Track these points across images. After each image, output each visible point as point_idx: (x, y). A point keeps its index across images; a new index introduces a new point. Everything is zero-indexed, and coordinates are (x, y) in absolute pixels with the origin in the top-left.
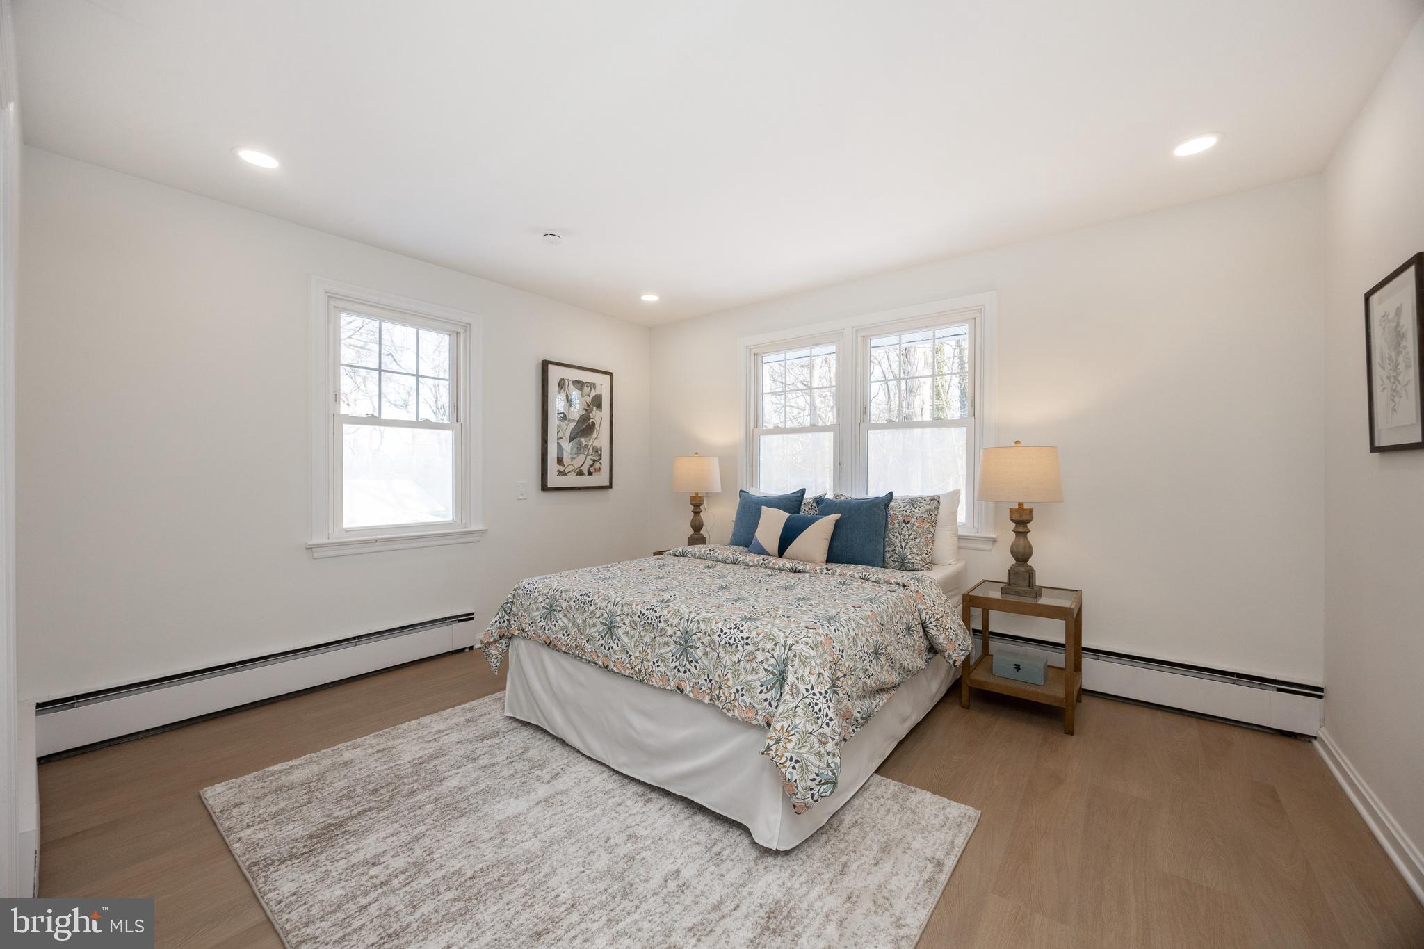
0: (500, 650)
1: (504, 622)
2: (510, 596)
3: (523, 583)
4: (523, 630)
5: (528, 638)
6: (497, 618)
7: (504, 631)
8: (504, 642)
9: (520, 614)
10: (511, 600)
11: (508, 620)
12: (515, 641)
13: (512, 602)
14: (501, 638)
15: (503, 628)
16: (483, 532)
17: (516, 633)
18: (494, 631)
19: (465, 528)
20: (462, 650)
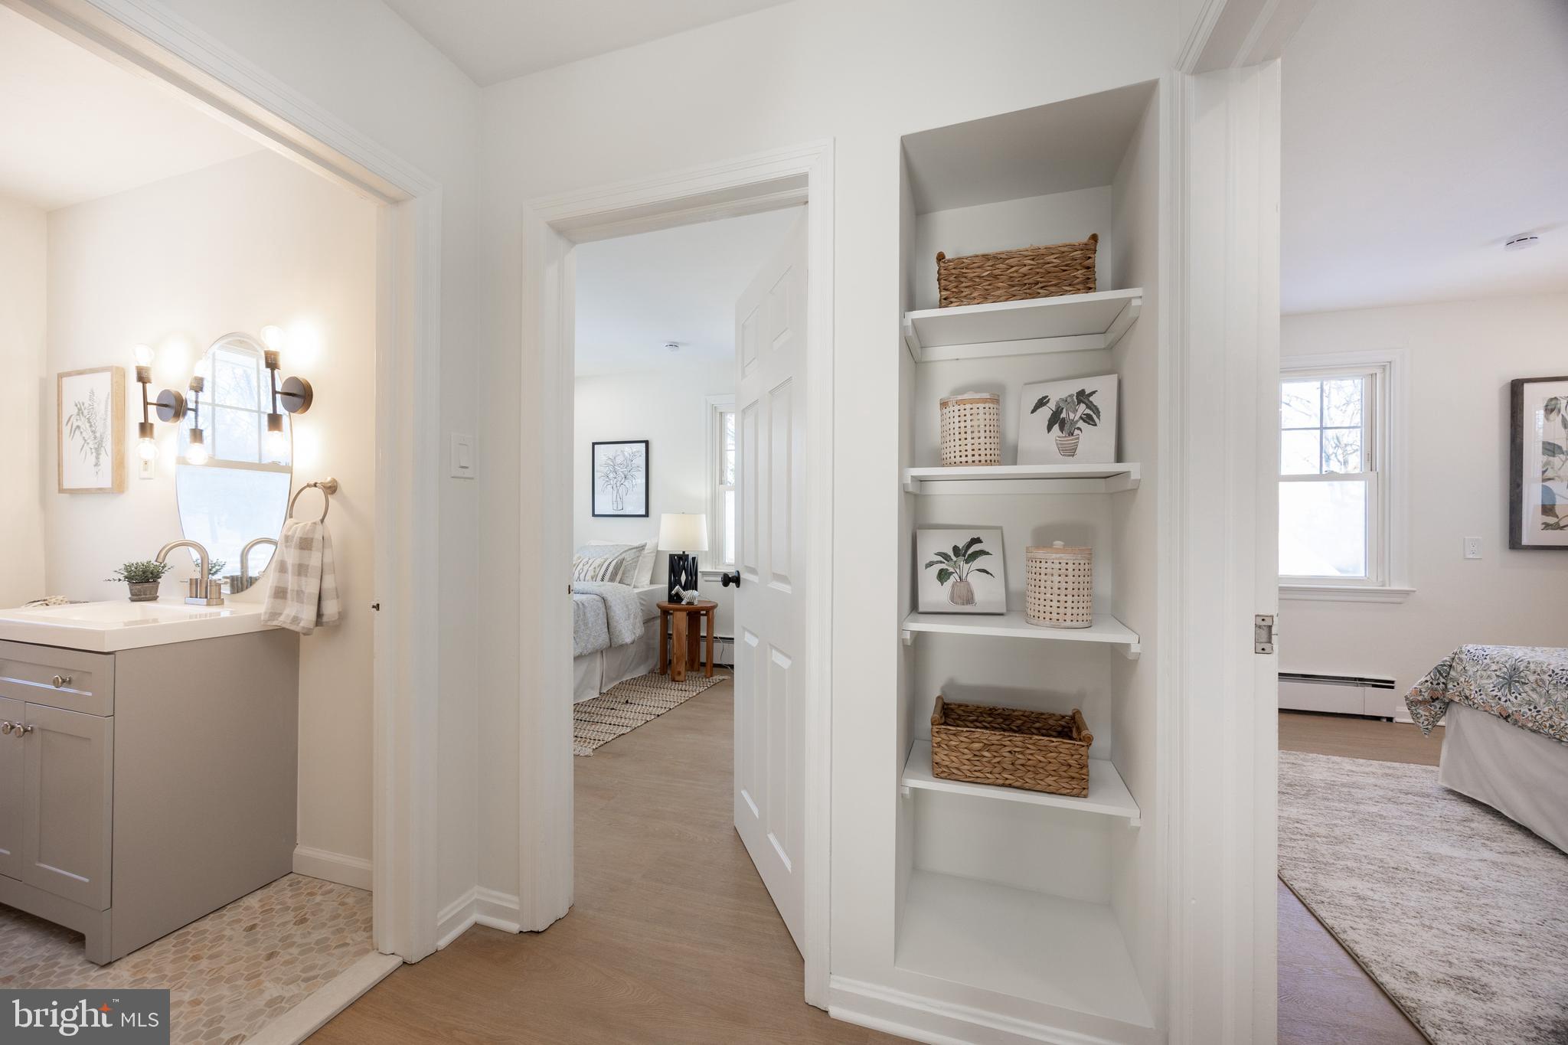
0: (1433, 713)
1: (1438, 684)
2: (1447, 659)
3: (1468, 648)
4: (1467, 698)
5: (1473, 706)
6: (1428, 678)
7: (1439, 694)
8: (1438, 707)
9: (1462, 679)
10: (1449, 663)
11: (1443, 683)
12: (1454, 708)
13: (1451, 666)
14: (1434, 700)
15: (1436, 690)
16: (1407, 593)
17: (1457, 699)
18: (1423, 690)
19: (1382, 586)
20: (1378, 718)
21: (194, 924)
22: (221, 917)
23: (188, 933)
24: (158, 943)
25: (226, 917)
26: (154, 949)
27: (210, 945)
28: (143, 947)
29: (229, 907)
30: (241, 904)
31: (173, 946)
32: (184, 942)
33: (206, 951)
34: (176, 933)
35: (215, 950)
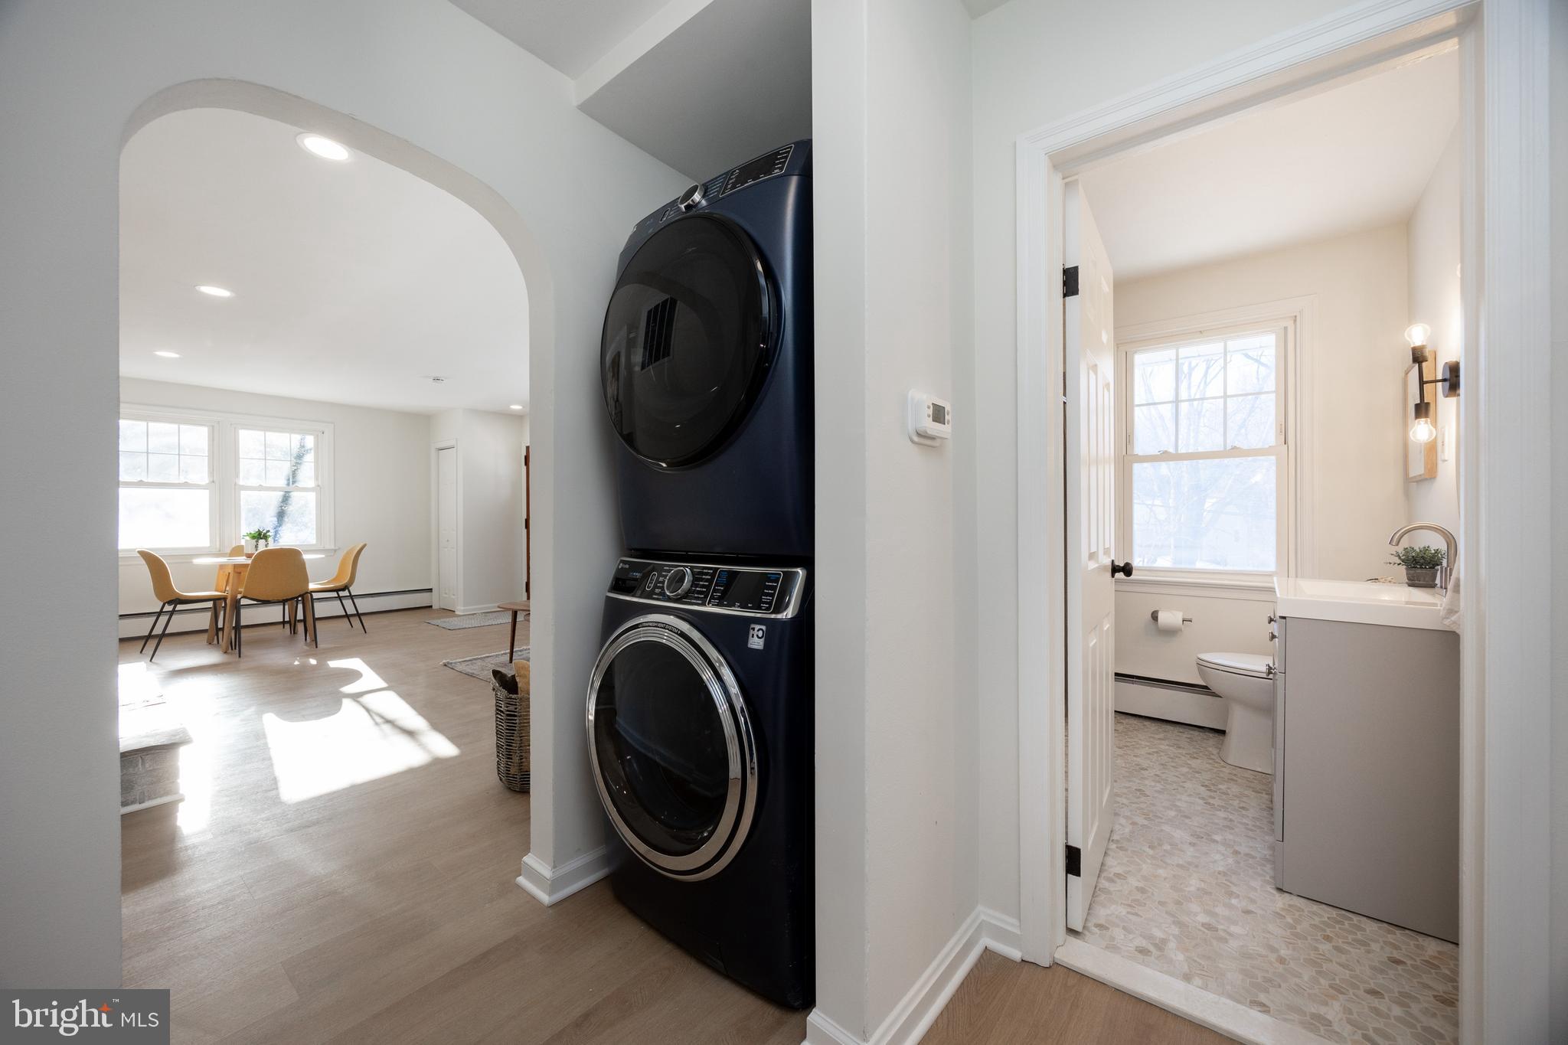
21: (1365, 918)
22: (1389, 932)
23: (1351, 919)
24: (1324, 906)
25: (1394, 936)
26: (1315, 907)
27: (1350, 941)
28: (1311, 900)
29: (1407, 932)
30: (1420, 939)
31: (1328, 918)
32: (1338, 922)
33: (1340, 941)
34: (1344, 912)
35: (1346, 947)
